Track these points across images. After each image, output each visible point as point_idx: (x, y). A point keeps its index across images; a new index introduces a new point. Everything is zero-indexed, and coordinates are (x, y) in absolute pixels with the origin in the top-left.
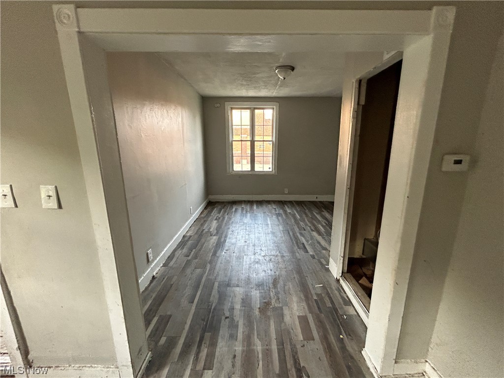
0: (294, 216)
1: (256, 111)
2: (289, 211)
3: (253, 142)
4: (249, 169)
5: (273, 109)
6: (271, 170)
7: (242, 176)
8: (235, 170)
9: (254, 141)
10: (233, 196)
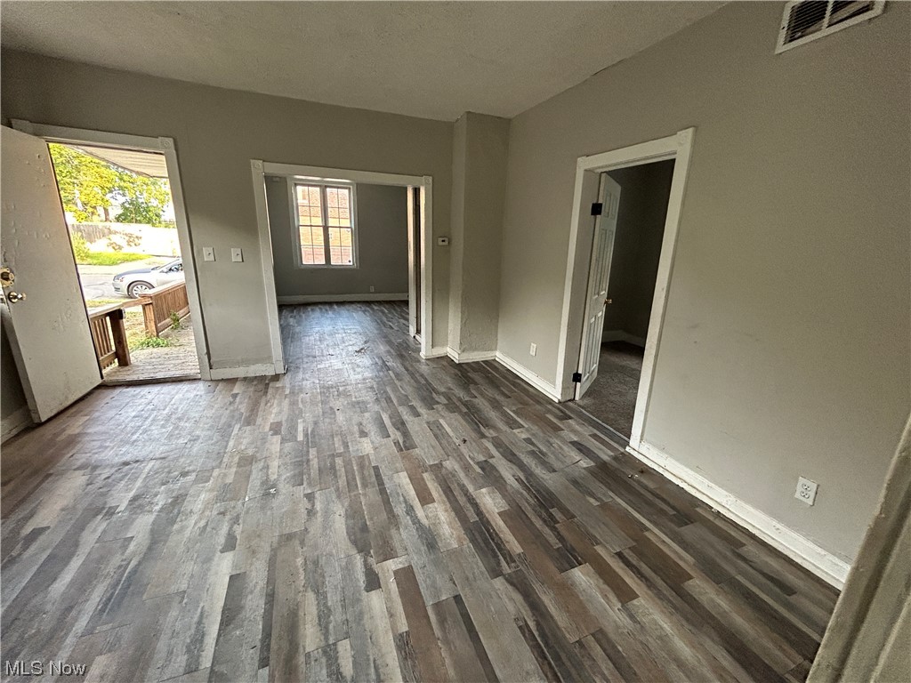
0: (383, 313)
1: (328, 189)
2: (376, 308)
3: (326, 228)
4: (324, 263)
5: (350, 189)
6: (351, 264)
7: (315, 270)
8: (304, 263)
9: (328, 227)
10: (305, 297)
